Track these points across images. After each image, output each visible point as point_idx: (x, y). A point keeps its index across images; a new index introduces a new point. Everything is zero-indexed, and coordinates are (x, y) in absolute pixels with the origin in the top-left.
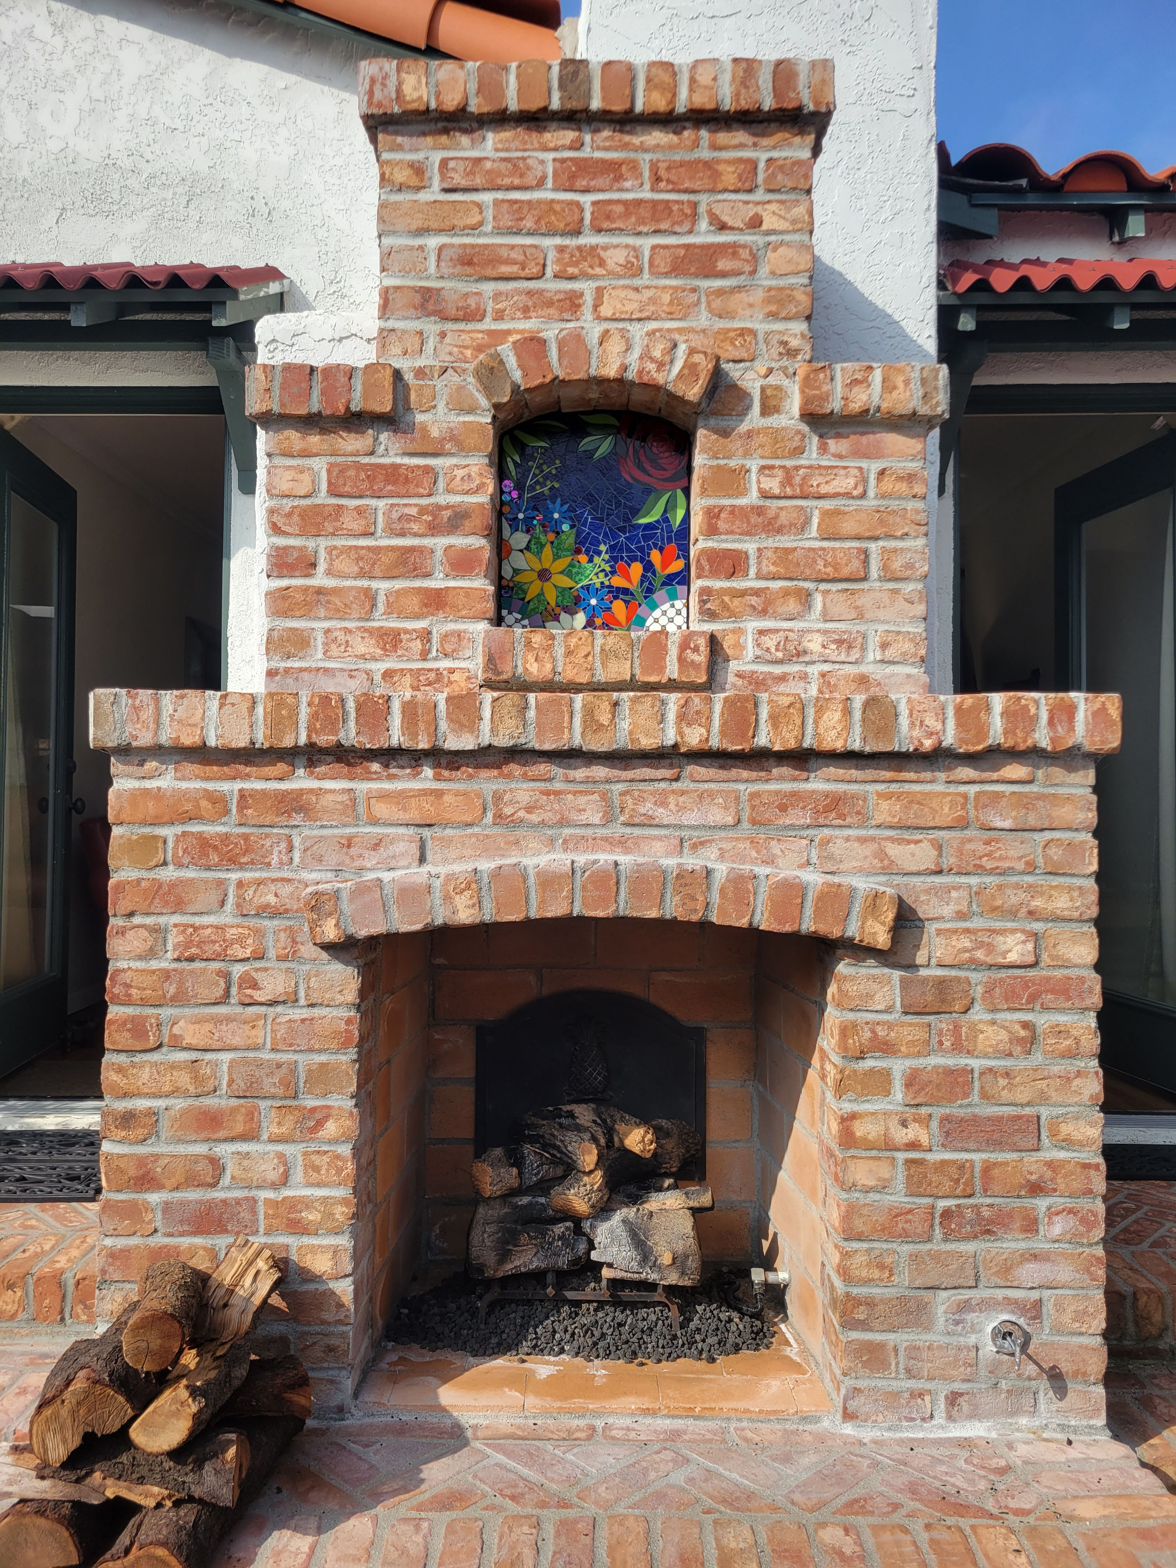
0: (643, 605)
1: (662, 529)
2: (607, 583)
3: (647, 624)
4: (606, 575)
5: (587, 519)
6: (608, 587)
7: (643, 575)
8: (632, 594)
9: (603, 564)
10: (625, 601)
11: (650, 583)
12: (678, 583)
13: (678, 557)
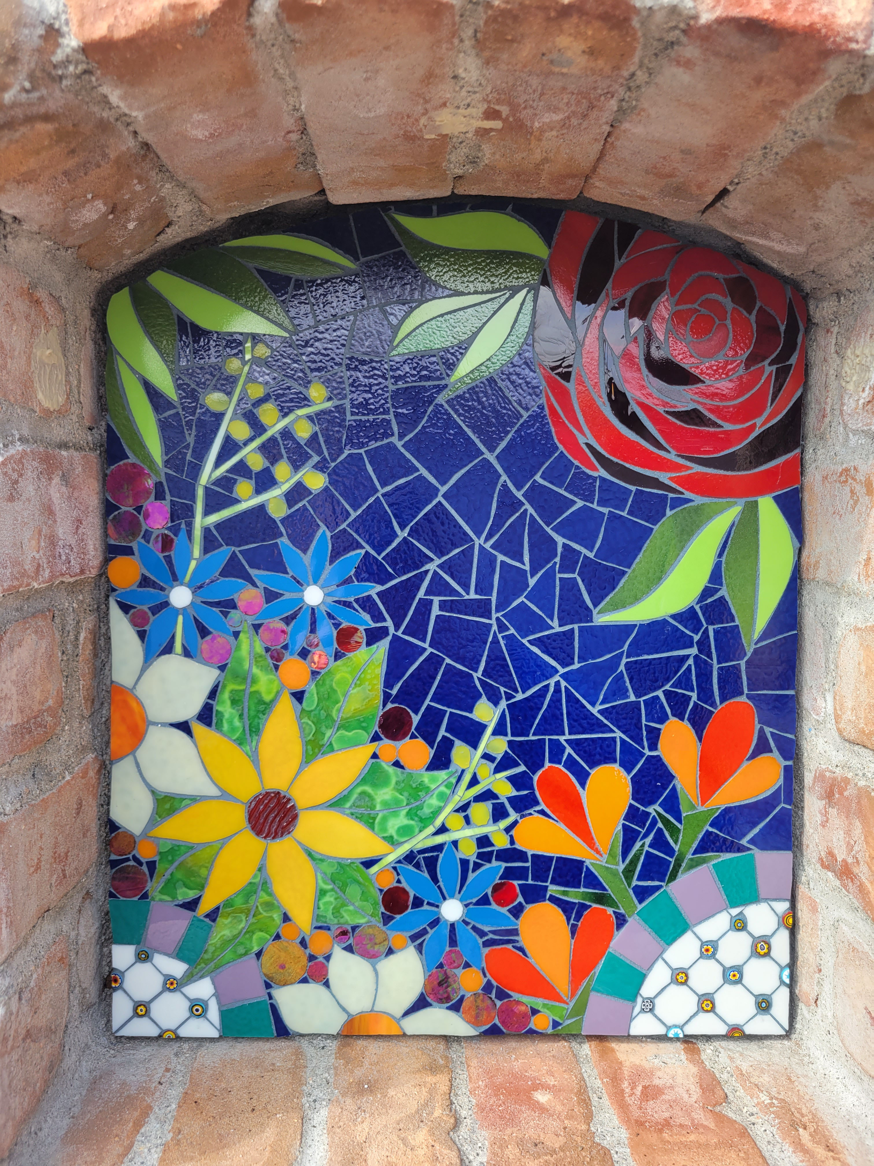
0: (632, 922)
1: (703, 646)
2: (501, 842)
3: (648, 989)
4: (499, 813)
5: (425, 606)
6: (504, 855)
7: (632, 814)
8: (592, 881)
9: (485, 770)
10: (566, 907)
11: (660, 842)
12: (758, 842)
13: (762, 747)
